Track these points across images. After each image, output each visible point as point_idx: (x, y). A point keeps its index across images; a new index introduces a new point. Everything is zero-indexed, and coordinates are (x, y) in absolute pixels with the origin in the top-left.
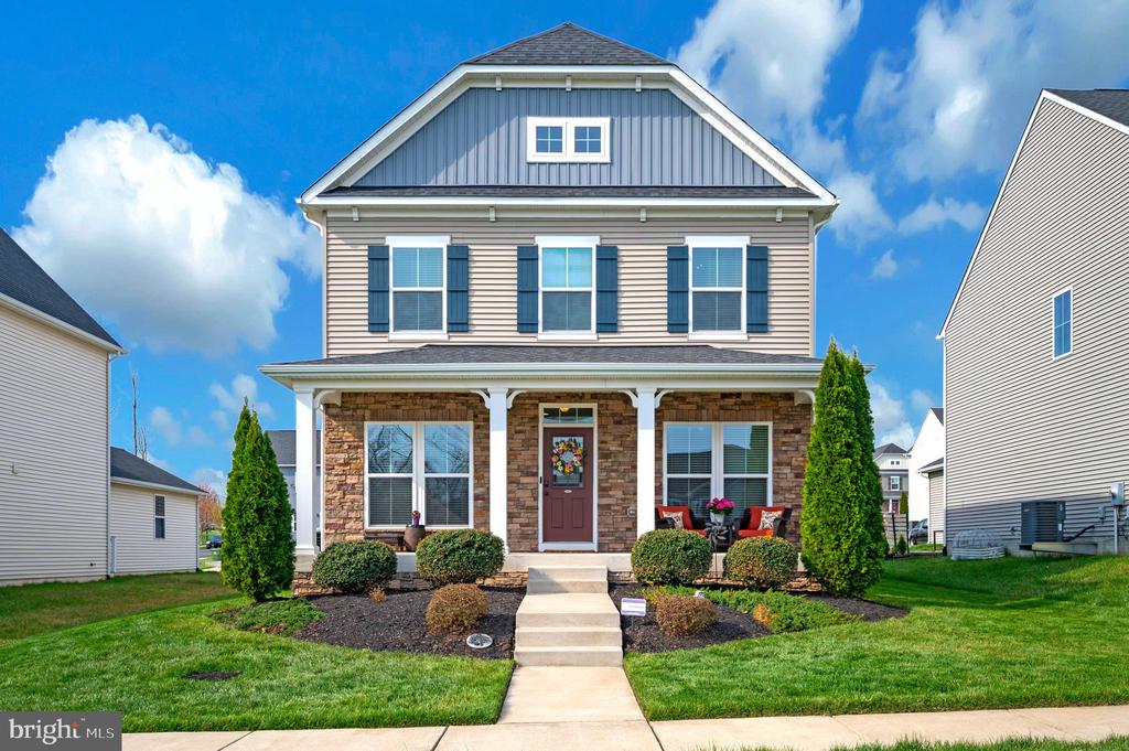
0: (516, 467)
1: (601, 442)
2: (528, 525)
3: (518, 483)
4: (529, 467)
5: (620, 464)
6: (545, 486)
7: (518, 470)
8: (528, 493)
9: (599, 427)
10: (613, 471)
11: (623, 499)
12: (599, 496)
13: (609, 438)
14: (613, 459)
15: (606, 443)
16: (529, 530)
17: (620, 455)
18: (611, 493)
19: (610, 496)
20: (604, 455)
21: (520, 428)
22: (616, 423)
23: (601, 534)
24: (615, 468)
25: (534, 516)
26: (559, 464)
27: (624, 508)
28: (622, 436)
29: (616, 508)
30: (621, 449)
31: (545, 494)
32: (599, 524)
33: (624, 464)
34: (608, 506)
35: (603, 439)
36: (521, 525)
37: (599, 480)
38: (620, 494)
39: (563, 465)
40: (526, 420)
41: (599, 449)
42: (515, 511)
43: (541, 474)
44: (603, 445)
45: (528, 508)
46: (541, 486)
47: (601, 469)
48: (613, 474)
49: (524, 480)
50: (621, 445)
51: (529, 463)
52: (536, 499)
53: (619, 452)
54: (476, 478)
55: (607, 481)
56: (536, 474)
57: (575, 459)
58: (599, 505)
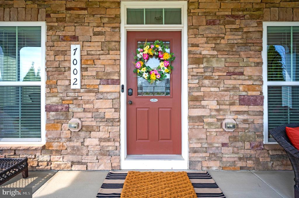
0: (94, 74)
1: (191, 45)
2: (108, 140)
3: (97, 92)
4: (109, 74)
5: (213, 70)
6: (129, 94)
7: (97, 77)
8: (109, 104)
9: (189, 28)
10: (206, 78)
11: (218, 110)
12: (189, 108)
13: (201, 40)
14: (205, 64)
15: (197, 46)
16: (110, 146)
17: (214, 60)
18: (203, 103)
19: (204, 107)
20: (195, 60)
21: (99, 29)
22: (209, 23)
23: (193, 151)
24: (208, 74)
25: (116, 129)
26: (144, 70)
27: (218, 120)
28: (215, 38)
29: (210, 120)
30: (215, 53)
31: (129, 103)
32: (190, 139)
33: (219, 70)
34: (200, 119)
35: (195, 41)
36: (101, 140)
37: (190, 88)
38: (213, 104)
39: (149, 72)
40: (105, 20)
41: (189, 52)
42: (94, 124)
43: (123, 82)
44: (193, 49)
45: (108, 120)
46: (123, 96)
47: (191, 76)
48: (207, 82)
49: (103, 88)
50: (214, 49)
51: (109, 69)
52: (118, 110)
53: (213, 56)
54: (48, 86)
55: (198, 89)
56: (118, 82)
57: (162, 65)
58: (190, 118)
